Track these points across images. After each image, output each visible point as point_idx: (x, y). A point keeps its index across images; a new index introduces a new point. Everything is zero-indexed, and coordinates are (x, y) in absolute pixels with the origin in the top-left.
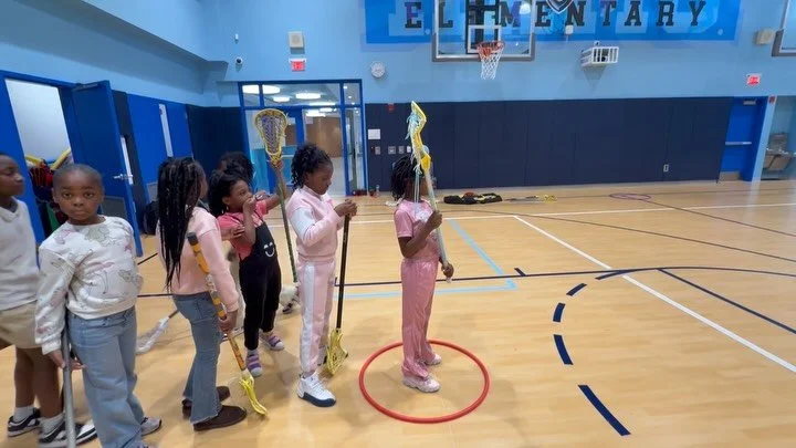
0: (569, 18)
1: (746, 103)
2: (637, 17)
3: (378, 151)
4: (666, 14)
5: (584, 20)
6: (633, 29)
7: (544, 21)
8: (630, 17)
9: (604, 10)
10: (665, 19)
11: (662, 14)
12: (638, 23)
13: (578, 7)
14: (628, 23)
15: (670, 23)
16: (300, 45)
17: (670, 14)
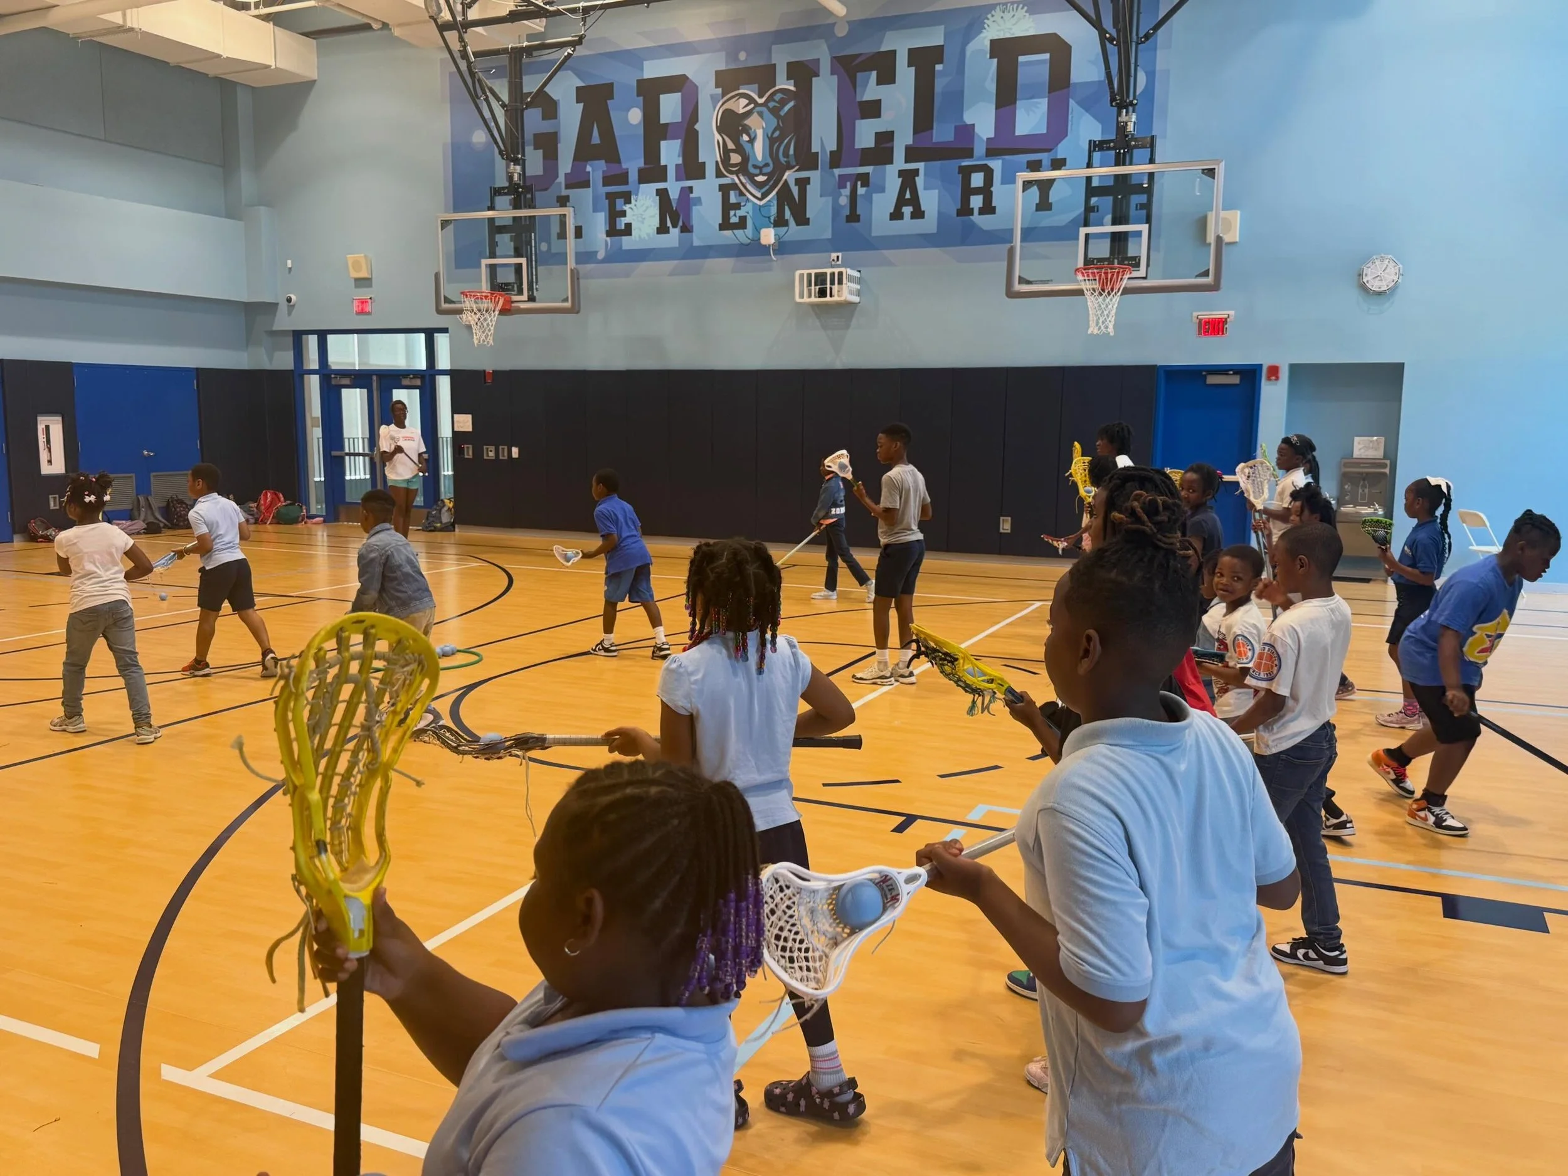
0: (781, 211)
1: (1212, 380)
2: (915, 202)
3: (469, 453)
4: (977, 191)
5: (809, 214)
6: (907, 225)
7: (734, 220)
8: (901, 202)
9: (846, 191)
10: (976, 202)
11: (967, 192)
12: (918, 214)
13: (795, 190)
14: (896, 215)
15: (988, 208)
16: (364, 274)
17: (986, 191)
